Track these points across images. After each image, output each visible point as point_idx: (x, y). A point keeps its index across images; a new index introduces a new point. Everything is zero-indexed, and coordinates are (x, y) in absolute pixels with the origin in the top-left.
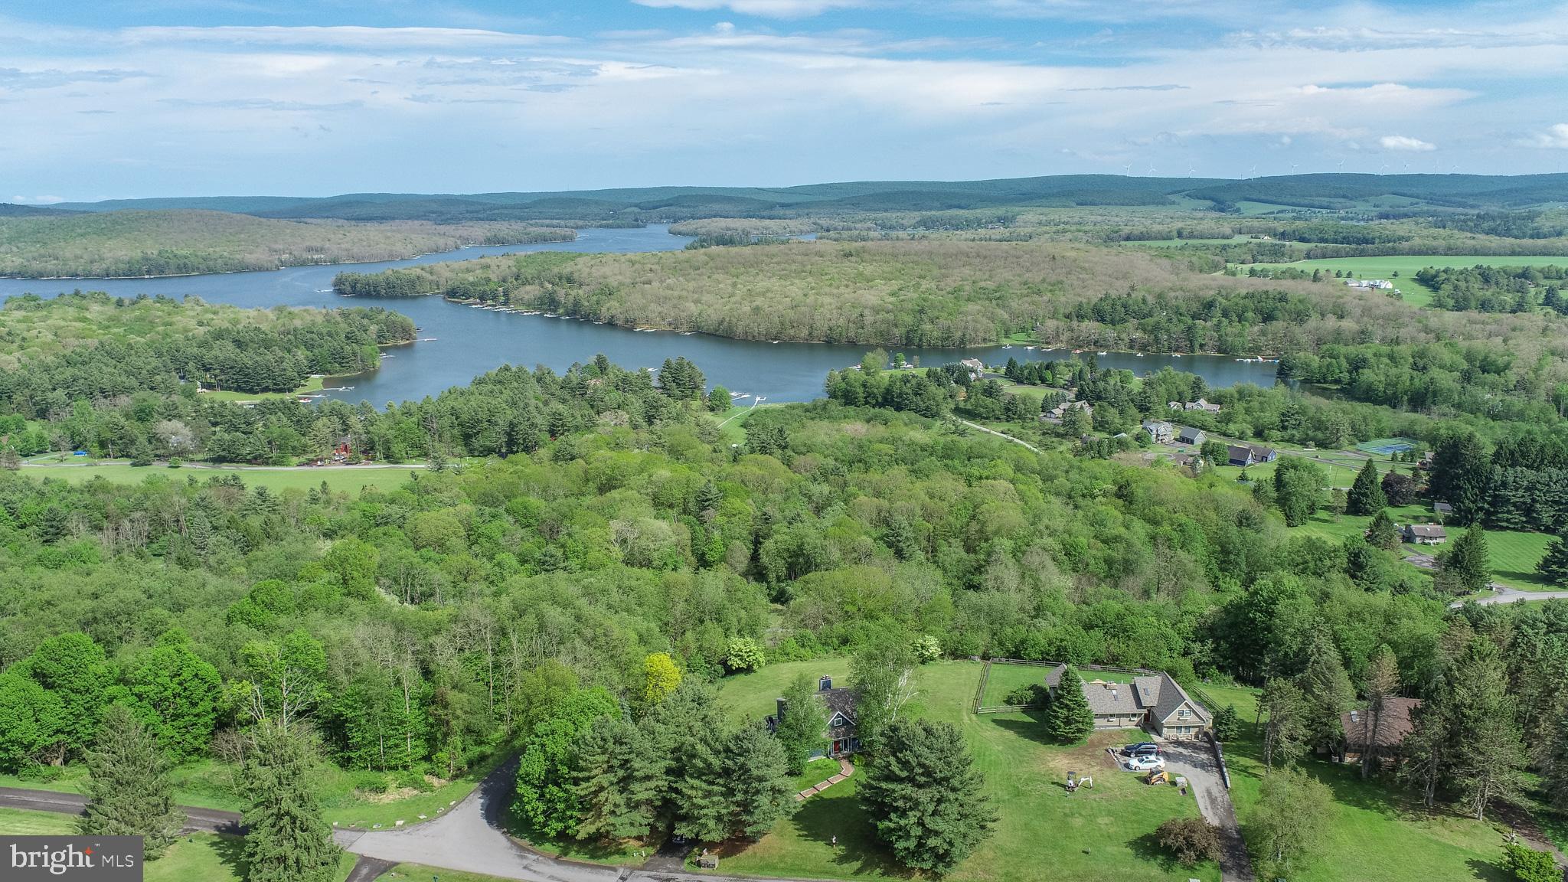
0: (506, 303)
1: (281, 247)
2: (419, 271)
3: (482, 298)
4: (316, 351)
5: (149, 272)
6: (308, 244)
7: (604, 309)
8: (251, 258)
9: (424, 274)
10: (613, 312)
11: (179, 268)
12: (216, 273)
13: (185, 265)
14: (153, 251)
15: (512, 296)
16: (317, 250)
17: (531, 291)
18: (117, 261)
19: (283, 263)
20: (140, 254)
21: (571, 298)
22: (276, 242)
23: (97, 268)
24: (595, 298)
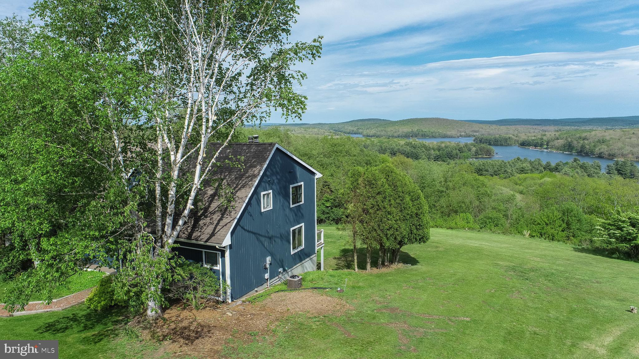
0: (547, 148)
1: (462, 130)
2: (511, 136)
3: (536, 146)
4: (441, 152)
5: (412, 136)
6: (473, 129)
7: (597, 149)
8: (449, 133)
9: (513, 137)
10: (602, 150)
11: (422, 135)
12: (435, 138)
13: (424, 134)
14: (415, 129)
15: (550, 144)
16: (476, 132)
17: (561, 142)
18: (403, 132)
19: (461, 136)
20: (411, 130)
21: (580, 145)
22: (461, 128)
23: (396, 135)
24: (593, 144)
